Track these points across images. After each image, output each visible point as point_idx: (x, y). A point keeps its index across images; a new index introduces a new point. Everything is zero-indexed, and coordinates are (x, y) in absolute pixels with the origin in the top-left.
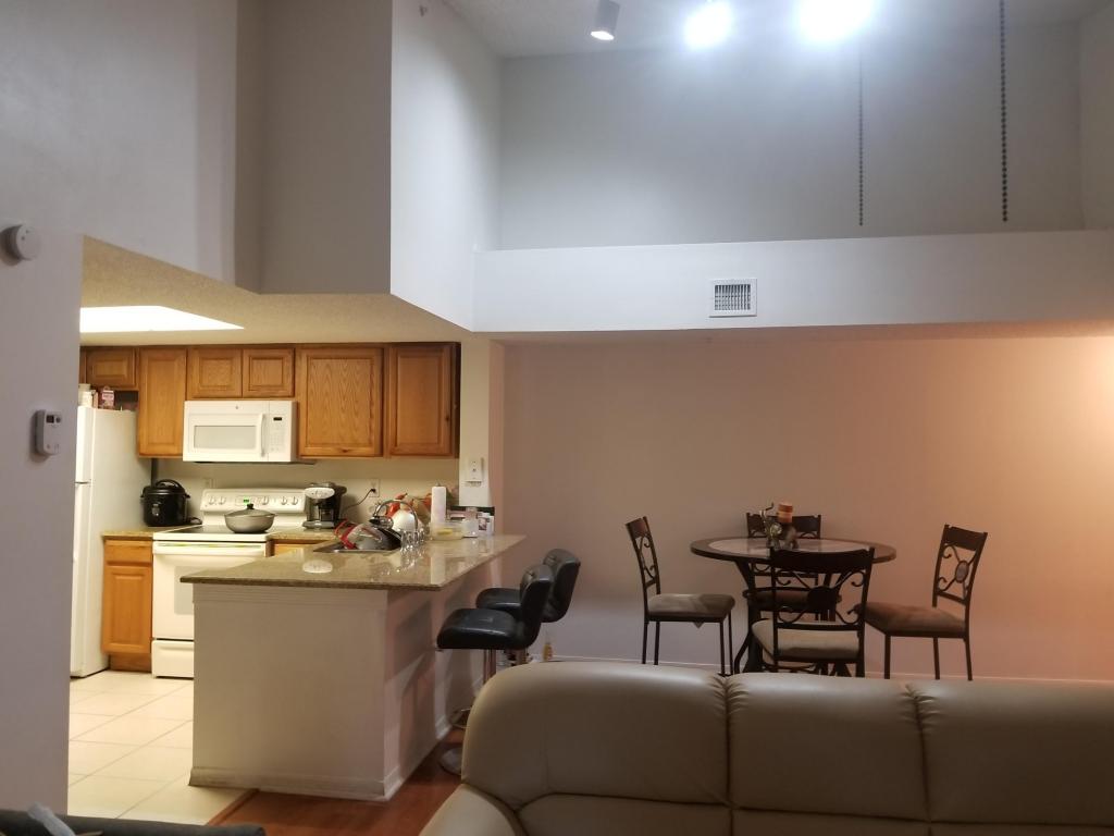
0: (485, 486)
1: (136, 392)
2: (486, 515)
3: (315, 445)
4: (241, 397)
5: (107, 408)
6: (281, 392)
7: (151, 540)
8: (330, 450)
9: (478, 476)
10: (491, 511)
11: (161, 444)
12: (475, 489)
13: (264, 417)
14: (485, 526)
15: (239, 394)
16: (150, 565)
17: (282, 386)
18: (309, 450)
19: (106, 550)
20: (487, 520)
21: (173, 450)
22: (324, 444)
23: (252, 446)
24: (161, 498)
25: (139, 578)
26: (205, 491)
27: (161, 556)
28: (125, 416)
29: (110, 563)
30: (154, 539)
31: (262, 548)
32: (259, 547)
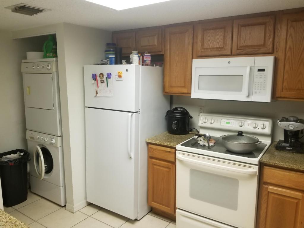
1: (163, 55)
3: (290, 89)
4: (231, 55)
5: (147, 65)
6: (263, 50)
7: (175, 148)
11: (178, 87)
13: (251, 69)
15: (229, 53)
16: (174, 163)
17: (264, 45)
19: (149, 150)
21: (185, 91)
23: (240, 89)
24: (177, 119)
25: (168, 170)
26: (201, 114)
27: (181, 161)
28: (157, 69)
29: (150, 157)
30: (177, 149)
31: (256, 169)
32: (253, 168)
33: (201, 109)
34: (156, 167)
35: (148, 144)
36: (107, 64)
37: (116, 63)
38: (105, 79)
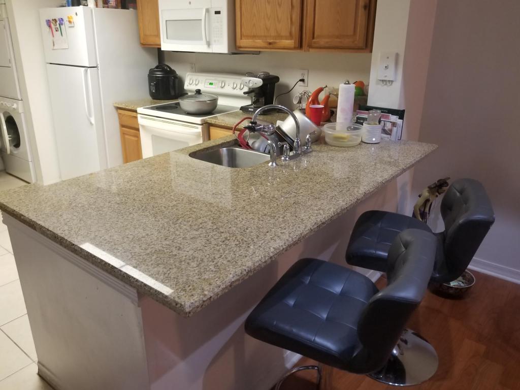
0: (398, 86)
2: (394, 118)
3: (248, 37)
5: (111, 7)
7: (136, 111)
8: (259, 42)
9: (390, 74)
10: (400, 114)
11: (151, 36)
12: (385, 88)
13: (208, 11)
14: (391, 130)
16: (138, 130)
18: (243, 42)
19: (119, 116)
20: (394, 124)
21: (158, 41)
22: (254, 37)
23: (199, 37)
24: (157, 79)
25: (136, 139)
29: (123, 126)
30: (138, 112)
31: (199, 129)
32: (197, 128)
33: (192, 68)
34: (127, 136)
35: (118, 108)
36: (65, 6)
37: (73, 5)
38: (58, 26)
